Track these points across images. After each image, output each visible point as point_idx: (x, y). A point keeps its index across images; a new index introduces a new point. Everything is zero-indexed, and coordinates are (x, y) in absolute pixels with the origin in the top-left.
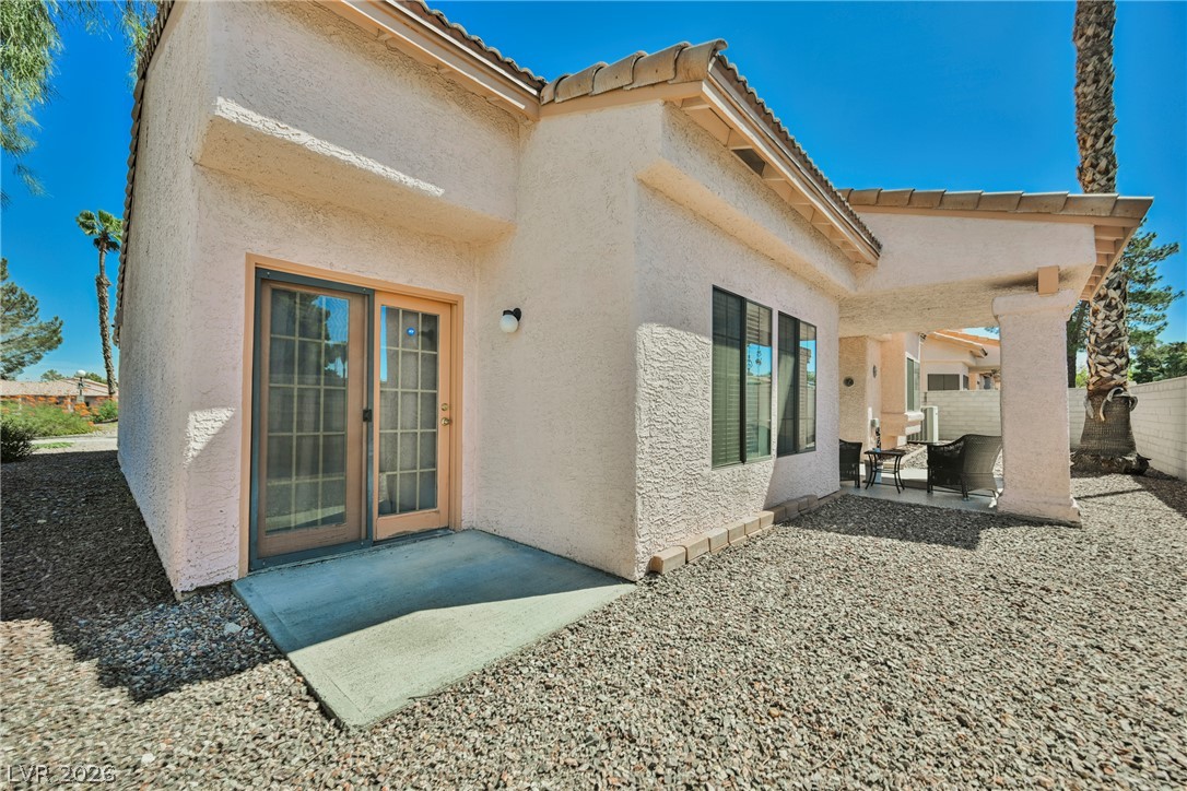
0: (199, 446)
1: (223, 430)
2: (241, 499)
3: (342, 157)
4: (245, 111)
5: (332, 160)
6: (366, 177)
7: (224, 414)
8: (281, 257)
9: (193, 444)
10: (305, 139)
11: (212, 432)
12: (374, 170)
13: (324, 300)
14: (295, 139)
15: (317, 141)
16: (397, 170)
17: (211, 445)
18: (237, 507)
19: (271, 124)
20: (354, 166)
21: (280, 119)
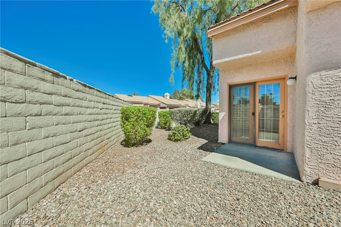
0: (221, 119)
1: (224, 116)
2: (227, 129)
3: (233, 59)
4: (217, 61)
5: (232, 60)
6: (240, 59)
7: (224, 113)
8: (233, 82)
9: (220, 118)
10: (226, 59)
11: (223, 116)
12: (240, 57)
13: (244, 87)
14: (225, 60)
15: (228, 58)
16: (247, 53)
17: (222, 118)
18: (226, 130)
19: (220, 60)
20: (236, 59)
21: (222, 59)
